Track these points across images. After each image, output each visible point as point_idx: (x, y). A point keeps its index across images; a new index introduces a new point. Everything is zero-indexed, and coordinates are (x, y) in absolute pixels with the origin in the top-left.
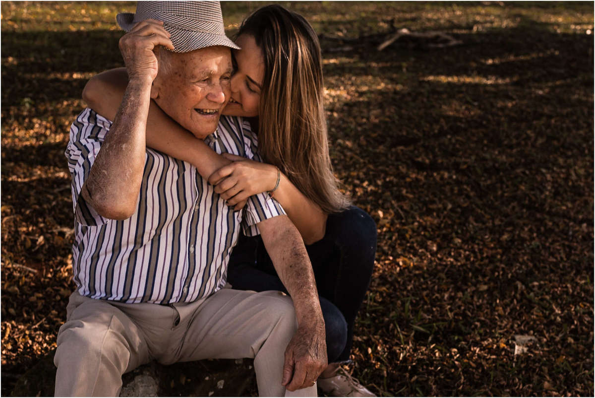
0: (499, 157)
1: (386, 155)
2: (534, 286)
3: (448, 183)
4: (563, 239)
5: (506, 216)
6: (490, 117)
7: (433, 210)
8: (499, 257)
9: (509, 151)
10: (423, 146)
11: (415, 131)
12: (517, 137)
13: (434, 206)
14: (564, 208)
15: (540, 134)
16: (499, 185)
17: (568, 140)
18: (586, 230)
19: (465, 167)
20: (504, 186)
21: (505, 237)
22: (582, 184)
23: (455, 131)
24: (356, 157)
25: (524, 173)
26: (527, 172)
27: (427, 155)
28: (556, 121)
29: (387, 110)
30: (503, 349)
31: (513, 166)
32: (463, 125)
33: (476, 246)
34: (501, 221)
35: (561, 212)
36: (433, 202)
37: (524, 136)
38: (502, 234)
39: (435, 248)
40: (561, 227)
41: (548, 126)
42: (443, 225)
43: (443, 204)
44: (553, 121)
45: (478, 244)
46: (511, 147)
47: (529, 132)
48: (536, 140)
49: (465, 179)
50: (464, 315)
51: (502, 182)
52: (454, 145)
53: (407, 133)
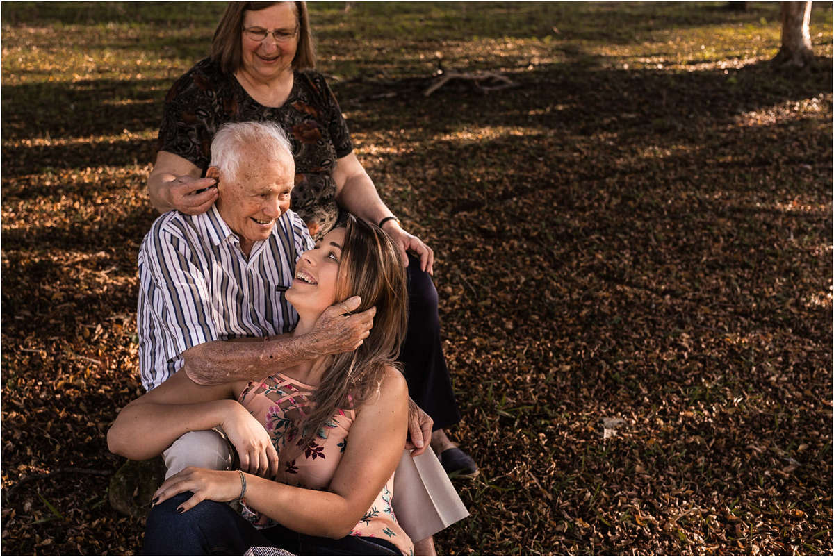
0: (570, 222)
1: (449, 223)
2: (618, 365)
3: (519, 253)
4: (646, 313)
5: (585, 288)
6: (557, 174)
7: (506, 284)
8: (579, 334)
9: (581, 214)
10: (488, 210)
11: (477, 194)
12: (589, 198)
13: (506, 280)
14: (645, 278)
15: (614, 194)
16: (573, 254)
17: (645, 200)
18: (669, 303)
19: (535, 234)
20: (580, 255)
21: (584, 312)
22: (663, 251)
23: (521, 192)
24: (416, 225)
25: (599, 239)
26: (603, 238)
27: (493, 222)
28: (630, 178)
29: (444, 169)
30: (592, 433)
31: (587, 232)
32: (529, 186)
33: (554, 323)
34: (579, 294)
35: (642, 283)
36: (505, 275)
37: (597, 196)
38: (581, 309)
39: (510, 326)
40: (643, 300)
41: (622, 184)
42: (517, 301)
43: (516, 277)
44: (627, 179)
45: (557, 321)
46: (583, 209)
47: (602, 192)
48: (610, 201)
49: (536, 248)
50: (550, 399)
51: (577, 251)
52: (522, 209)
53: (469, 196)
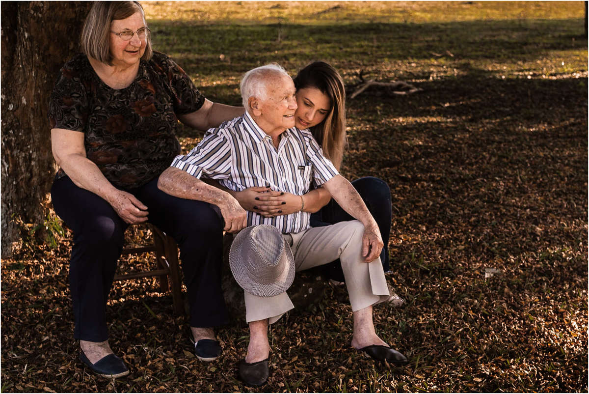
0: (463, 171)
1: (378, 174)
2: (495, 245)
3: (428, 190)
4: (513, 219)
5: (473, 207)
6: (453, 144)
7: (420, 206)
8: (470, 231)
9: (470, 167)
10: (404, 166)
11: (396, 157)
12: (476, 158)
13: (420, 204)
14: (514, 201)
15: (493, 154)
16: (465, 189)
17: (515, 158)
18: (529, 213)
19: (438, 178)
20: (469, 190)
21: (473, 219)
22: (526, 186)
23: (428, 155)
24: (355, 175)
25: (483, 181)
26: (485, 180)
27: (408, 172)
28: (504, 145)
29: (370, 143)
30: (478, 275)
31: (475, 177)
32: (433, 151)
33: (453, 226)
34: (469, 210)
35: (511, 204)
36: (419, 202)
37: (481, 157)
38: (470, 218)
39: (424, 229)
40: (512, 212)
41: (499, 149)
42: (428, 215)
43: (427, 202)
44: (502, 145)
45: (454, 225)
46: (471, 164)
47: (484, 153)
48: (490, 159)
49: (439, 186)
50: (450, 260)
51: (467, 187)
52: (428, 165)
53: (390, 158)
